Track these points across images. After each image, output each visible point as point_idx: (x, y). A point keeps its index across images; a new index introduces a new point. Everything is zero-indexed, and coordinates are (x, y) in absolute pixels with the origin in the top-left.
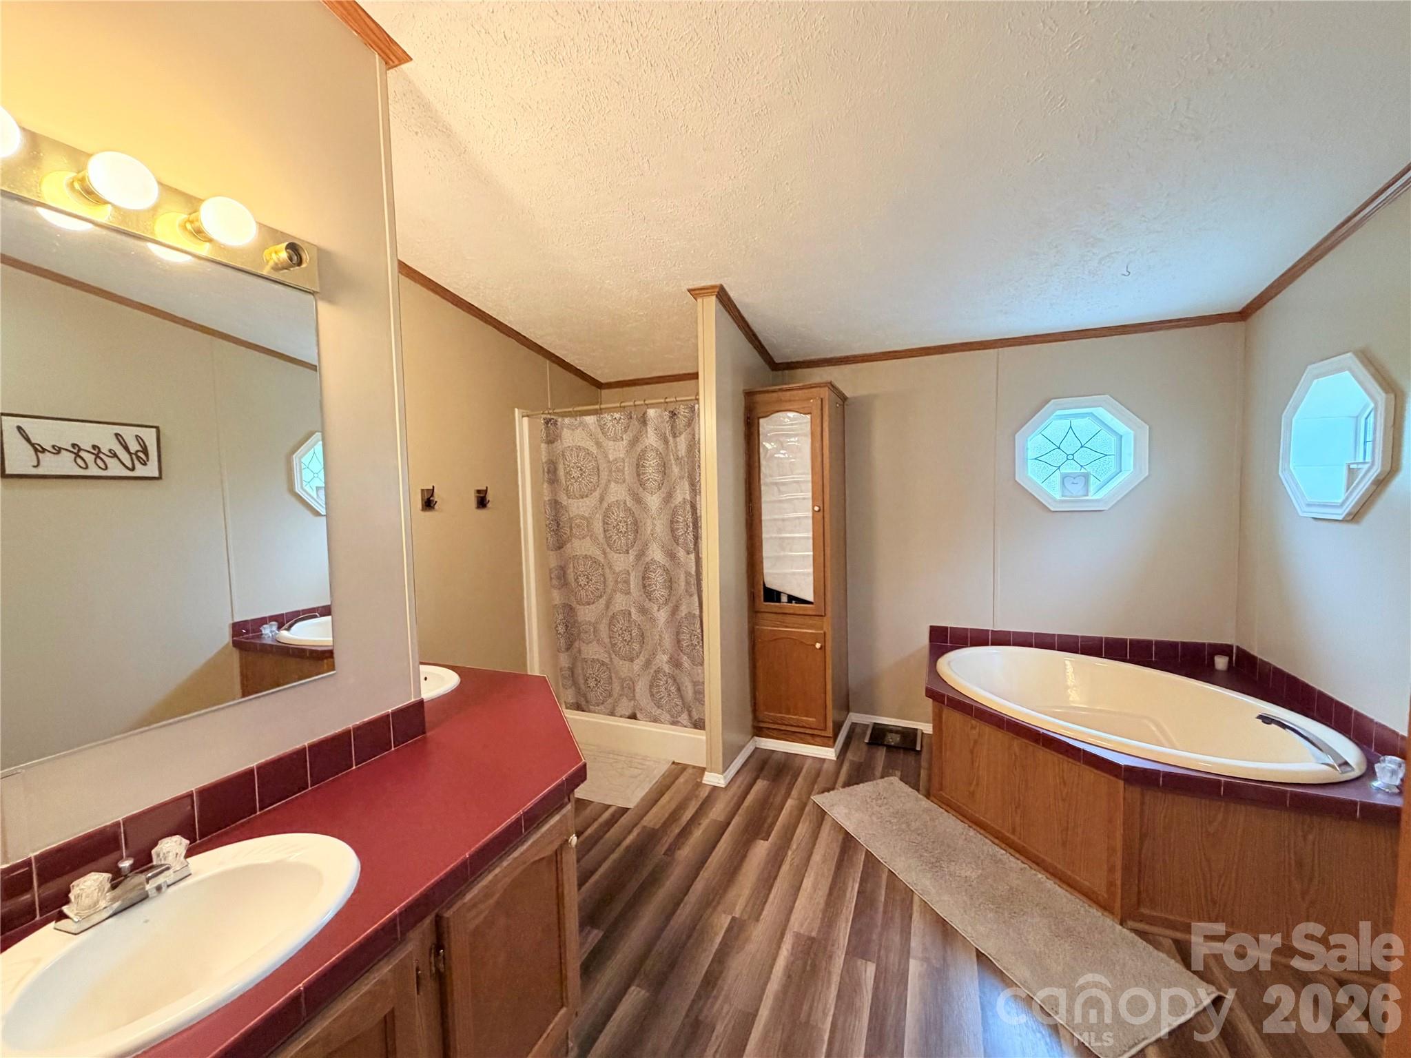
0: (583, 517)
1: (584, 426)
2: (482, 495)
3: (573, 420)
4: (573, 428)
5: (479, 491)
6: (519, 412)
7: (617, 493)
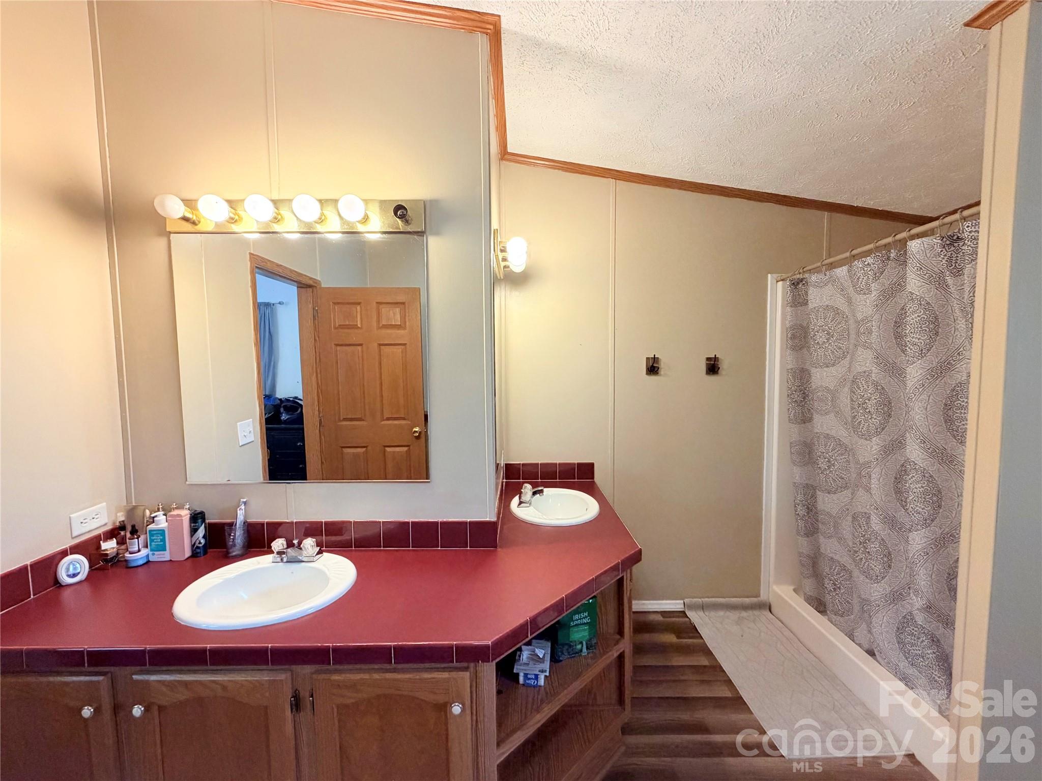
0: (827, 389)
1: (833, 281)
2: (712, 362)
3: (821, 276)
4: (819, 285)
5: (708, 359)
6: (772, 277)
7: (865, 361)
